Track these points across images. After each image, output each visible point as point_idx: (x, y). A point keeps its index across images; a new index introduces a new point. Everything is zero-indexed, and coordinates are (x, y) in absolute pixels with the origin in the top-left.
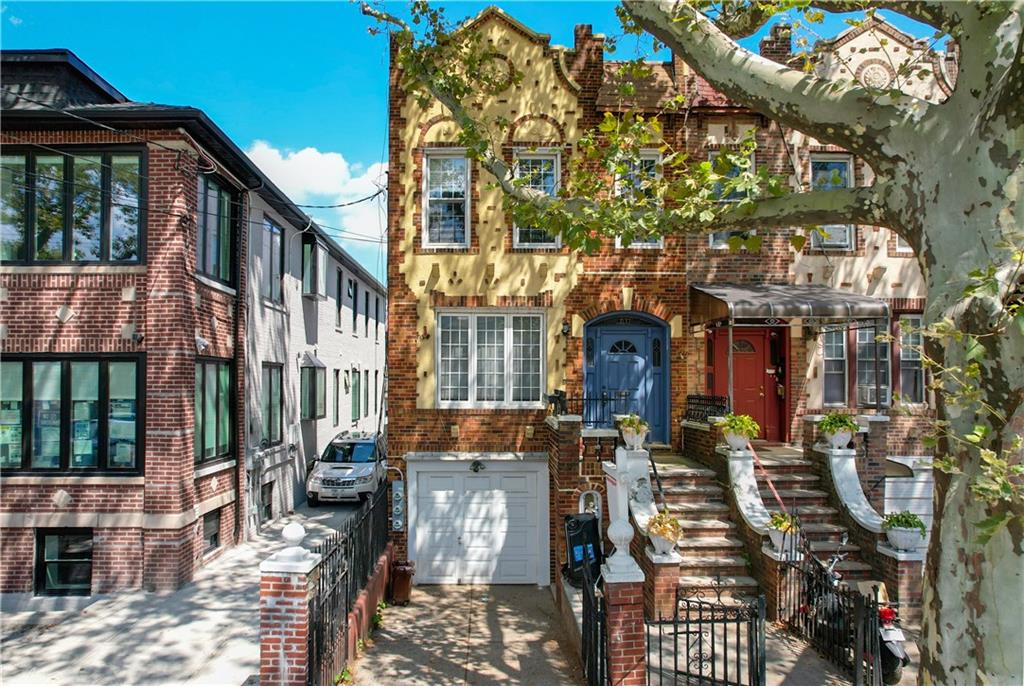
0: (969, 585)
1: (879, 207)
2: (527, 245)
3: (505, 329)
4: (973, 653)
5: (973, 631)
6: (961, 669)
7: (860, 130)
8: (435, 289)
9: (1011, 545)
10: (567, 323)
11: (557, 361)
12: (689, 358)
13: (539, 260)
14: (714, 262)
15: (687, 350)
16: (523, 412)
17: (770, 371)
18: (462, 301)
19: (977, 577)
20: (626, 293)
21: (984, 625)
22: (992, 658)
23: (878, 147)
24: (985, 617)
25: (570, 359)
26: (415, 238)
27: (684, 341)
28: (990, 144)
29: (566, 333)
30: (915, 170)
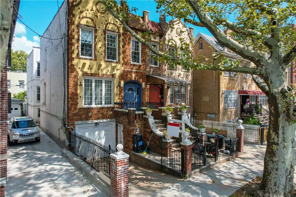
0: (282, 131)
1: (259, 72)
2: (109, 60)
3: (103, 84)
4: (283, 140)
5: (283, 137)
6: (282, 143)
7: (257, 59)
8: (84, 70)
9: (288, 124)
10: (120, 83)
11: (117, 93)
12: (146, 93)
13: (114, 65)
14: (152, 69)
15: (146, 91)
16: (108, 108)
17: (160, 96)
18: (92, 75)
19: (283, 130)
20: (134, 75)
21: (285, 136)
22: (286, 140)
23: (260, 63)
24: (285, 135)
25: (120, 93)
26: (77, 53)
27: (145, 88)
28: (281, 67)
29: (119, 86)
30: (267, 68)
